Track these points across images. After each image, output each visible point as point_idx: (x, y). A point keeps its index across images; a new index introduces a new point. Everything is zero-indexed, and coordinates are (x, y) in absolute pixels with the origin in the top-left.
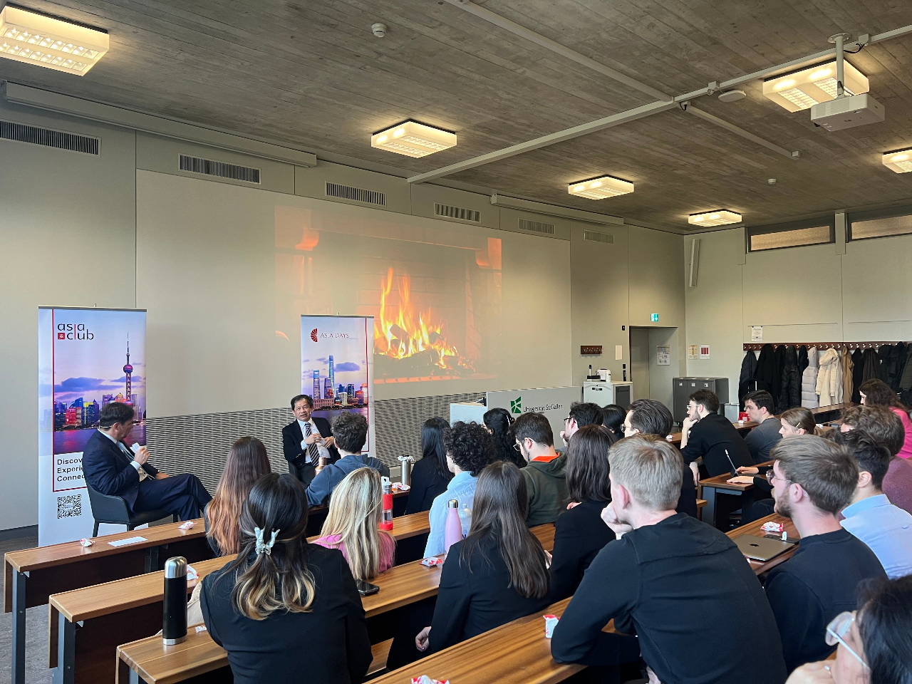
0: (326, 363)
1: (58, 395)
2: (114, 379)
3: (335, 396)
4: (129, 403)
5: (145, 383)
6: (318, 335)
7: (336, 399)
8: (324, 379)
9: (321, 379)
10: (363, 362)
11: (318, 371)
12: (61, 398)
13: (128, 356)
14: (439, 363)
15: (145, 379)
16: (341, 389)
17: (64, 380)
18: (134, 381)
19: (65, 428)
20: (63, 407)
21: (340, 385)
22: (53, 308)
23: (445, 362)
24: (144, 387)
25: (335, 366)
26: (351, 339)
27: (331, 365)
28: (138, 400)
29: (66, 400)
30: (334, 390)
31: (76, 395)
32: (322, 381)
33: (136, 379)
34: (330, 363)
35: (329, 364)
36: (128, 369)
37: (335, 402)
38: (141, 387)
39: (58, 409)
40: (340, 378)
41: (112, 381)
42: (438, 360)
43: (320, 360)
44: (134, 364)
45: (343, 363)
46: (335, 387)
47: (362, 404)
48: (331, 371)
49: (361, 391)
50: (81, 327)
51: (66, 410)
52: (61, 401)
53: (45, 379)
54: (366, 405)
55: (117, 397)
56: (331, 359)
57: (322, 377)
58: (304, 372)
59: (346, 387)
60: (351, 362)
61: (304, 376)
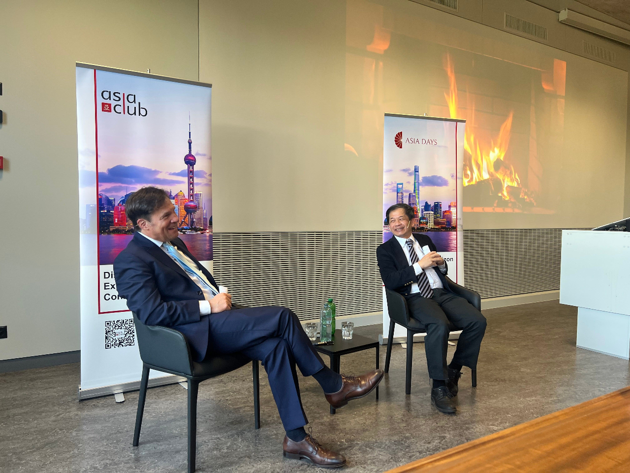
0: (410, 174)
1: (104, 186)
2: (173, 172)
3: (420, 215)
4: (192, 204)
5: (211, 181)
6: (403, 140)
7: (420, 219)
8: (408, 194)
9: (405, 194)
10: (452, 176)
11: (402, 184)
12: (107, 190)
13: (190, 143)
14: (502, 194)
15: (210, 175)
16: (427, 207)
17: (111, 167)
18: (198, 177)
19: (114, 232)
20: (110, 202)
21: (426, 203)
22: (95, 69)
23: (508, 193)
24: (209, 185)
25: (421, 179)
26: (439, 146)
27: (416, 177)
28: (203, 201)
29: (114, 194)
30: (420, 207)
31: (127, 189)
32: (406, 197)
33: (201, 174)
34: (415, 175)
35: (413, 176)
36: (190, 160)
37: (420, 223)
38: (207, 185)
39: (103, 203)
40: (427, 195)
41: (171, 174)
42: (501, 190)
43: (405, 170)
44: (198, 154)
45: (430, 176)
46: (421, 205)
47: (450, 227)
48: (417, 184)
49: (449, 211)
50: (131, 99)
51: (113, 206)
52: (108, 195)
53: (85, 164)
54: (455, 228)
55: (177, 195)
56: (416, 170)
57: (406, 191)
58: (387, 185)
59: (432, 205)
60: (439, 175)
61: (386, 189)
